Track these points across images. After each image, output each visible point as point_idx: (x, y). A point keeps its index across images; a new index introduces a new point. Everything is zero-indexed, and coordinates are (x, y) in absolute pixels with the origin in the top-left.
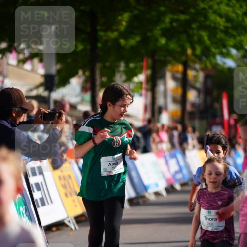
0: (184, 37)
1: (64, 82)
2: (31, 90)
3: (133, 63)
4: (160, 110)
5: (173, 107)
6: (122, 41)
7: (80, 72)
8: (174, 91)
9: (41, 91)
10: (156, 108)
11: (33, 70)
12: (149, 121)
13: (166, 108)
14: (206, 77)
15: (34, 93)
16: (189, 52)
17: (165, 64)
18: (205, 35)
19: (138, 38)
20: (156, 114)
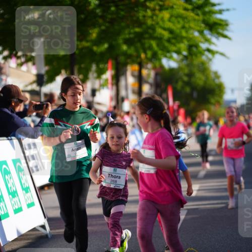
0: (138, 45)
1: (51, 79)
2: (26, 86)
3: (102, 64)
4: (123, 100)
5: (133, 97)
6: (95, 48)
7: (63, 72)
8: (133, 85)
9: (35, 87)
10: (120, 98)
11: (28, 71)
12: (115, 108)
13: (127, 98)
14: (156, 74)
15: (29, 88)
16: (143, 56)
17: (125, 65)
18: (154, 44)
19: (106, 46)
20: (120, 103)
